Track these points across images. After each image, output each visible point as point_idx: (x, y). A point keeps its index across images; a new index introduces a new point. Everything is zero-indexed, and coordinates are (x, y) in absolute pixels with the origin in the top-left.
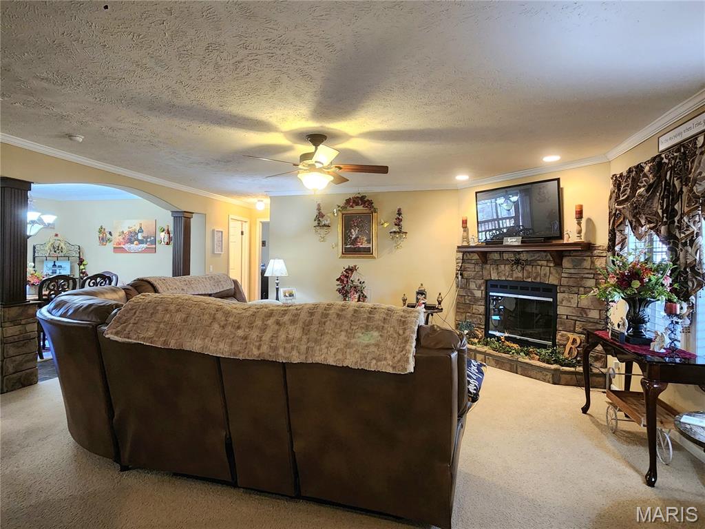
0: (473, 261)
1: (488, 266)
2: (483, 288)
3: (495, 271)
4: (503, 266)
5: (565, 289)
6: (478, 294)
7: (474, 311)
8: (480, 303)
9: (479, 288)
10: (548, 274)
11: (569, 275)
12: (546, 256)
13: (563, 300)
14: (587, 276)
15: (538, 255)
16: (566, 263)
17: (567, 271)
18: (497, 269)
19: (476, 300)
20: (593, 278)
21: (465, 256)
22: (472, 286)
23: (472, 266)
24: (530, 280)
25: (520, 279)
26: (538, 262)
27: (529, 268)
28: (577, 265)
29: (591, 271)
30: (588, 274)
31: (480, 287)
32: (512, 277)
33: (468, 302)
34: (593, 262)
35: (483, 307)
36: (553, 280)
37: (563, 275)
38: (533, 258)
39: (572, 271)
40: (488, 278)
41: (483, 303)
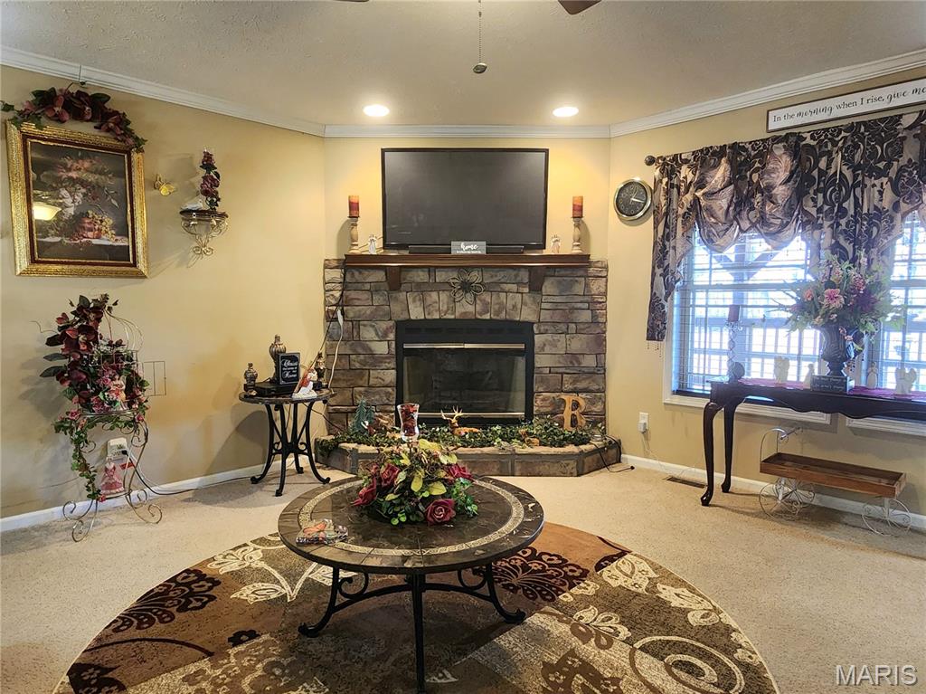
0: (367, 287)
1: (402, 295)
2: (392, 336)
3: (418, 303)
4: (434, 295)
5: (546, 327)
6: (381, 348)
7: (372, 382)
8: (384, 366)
9: (383, 337)
10: (519, 306)
11: (553, 306)
12: (516, 276)
13: (545, 345)
14: (579, 305)
15: (502, 274)
16: (549, 287)
17: (551, 299)
18: (423, 300)
19: (376, 360)
20: (588, 309)
21: (348, 276)
22: (368, 334)
23: (365, 296)
24: (487, 317)
25: (470, 317)
26: (502, 286)
27: (486, 297)
28: (565, 289)
29: (586, 298)
30: (581, 302)
31: (385, 334)
32: (454, 313)
33: (358, 365)
34: (587, 285)
35: (394, 372)
36: (527, 315)
37: (544, 306)
38: (495, 279)
39: (558, 299)
40: (404, 317)
41: (393, 365)
